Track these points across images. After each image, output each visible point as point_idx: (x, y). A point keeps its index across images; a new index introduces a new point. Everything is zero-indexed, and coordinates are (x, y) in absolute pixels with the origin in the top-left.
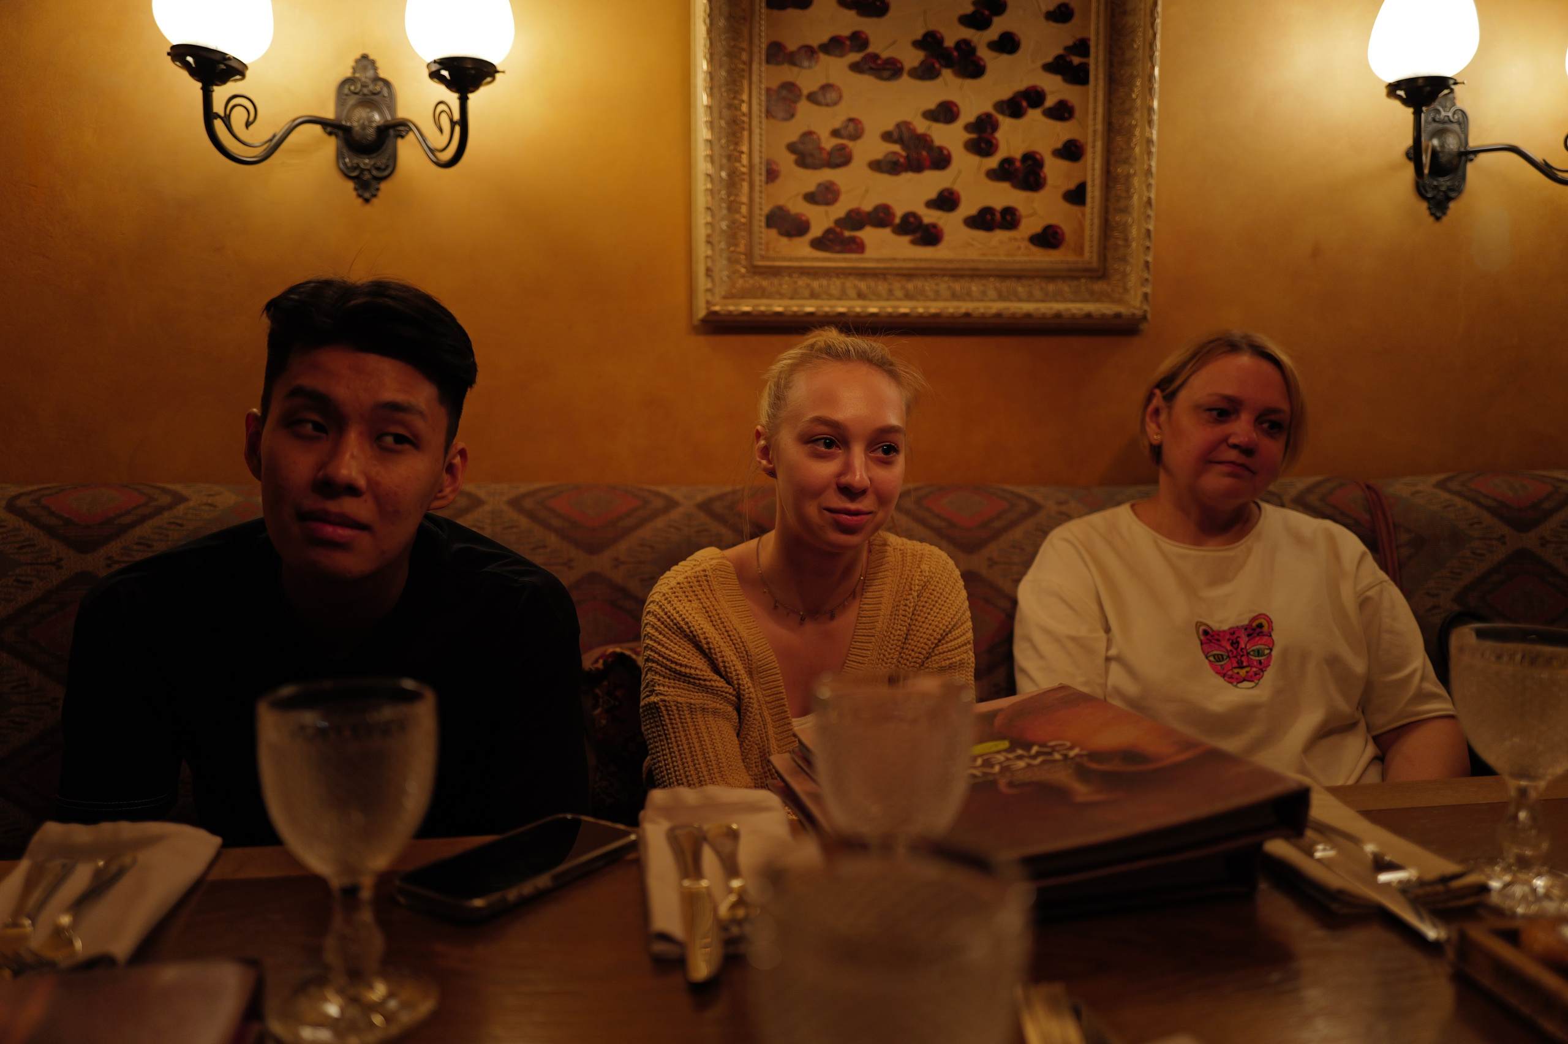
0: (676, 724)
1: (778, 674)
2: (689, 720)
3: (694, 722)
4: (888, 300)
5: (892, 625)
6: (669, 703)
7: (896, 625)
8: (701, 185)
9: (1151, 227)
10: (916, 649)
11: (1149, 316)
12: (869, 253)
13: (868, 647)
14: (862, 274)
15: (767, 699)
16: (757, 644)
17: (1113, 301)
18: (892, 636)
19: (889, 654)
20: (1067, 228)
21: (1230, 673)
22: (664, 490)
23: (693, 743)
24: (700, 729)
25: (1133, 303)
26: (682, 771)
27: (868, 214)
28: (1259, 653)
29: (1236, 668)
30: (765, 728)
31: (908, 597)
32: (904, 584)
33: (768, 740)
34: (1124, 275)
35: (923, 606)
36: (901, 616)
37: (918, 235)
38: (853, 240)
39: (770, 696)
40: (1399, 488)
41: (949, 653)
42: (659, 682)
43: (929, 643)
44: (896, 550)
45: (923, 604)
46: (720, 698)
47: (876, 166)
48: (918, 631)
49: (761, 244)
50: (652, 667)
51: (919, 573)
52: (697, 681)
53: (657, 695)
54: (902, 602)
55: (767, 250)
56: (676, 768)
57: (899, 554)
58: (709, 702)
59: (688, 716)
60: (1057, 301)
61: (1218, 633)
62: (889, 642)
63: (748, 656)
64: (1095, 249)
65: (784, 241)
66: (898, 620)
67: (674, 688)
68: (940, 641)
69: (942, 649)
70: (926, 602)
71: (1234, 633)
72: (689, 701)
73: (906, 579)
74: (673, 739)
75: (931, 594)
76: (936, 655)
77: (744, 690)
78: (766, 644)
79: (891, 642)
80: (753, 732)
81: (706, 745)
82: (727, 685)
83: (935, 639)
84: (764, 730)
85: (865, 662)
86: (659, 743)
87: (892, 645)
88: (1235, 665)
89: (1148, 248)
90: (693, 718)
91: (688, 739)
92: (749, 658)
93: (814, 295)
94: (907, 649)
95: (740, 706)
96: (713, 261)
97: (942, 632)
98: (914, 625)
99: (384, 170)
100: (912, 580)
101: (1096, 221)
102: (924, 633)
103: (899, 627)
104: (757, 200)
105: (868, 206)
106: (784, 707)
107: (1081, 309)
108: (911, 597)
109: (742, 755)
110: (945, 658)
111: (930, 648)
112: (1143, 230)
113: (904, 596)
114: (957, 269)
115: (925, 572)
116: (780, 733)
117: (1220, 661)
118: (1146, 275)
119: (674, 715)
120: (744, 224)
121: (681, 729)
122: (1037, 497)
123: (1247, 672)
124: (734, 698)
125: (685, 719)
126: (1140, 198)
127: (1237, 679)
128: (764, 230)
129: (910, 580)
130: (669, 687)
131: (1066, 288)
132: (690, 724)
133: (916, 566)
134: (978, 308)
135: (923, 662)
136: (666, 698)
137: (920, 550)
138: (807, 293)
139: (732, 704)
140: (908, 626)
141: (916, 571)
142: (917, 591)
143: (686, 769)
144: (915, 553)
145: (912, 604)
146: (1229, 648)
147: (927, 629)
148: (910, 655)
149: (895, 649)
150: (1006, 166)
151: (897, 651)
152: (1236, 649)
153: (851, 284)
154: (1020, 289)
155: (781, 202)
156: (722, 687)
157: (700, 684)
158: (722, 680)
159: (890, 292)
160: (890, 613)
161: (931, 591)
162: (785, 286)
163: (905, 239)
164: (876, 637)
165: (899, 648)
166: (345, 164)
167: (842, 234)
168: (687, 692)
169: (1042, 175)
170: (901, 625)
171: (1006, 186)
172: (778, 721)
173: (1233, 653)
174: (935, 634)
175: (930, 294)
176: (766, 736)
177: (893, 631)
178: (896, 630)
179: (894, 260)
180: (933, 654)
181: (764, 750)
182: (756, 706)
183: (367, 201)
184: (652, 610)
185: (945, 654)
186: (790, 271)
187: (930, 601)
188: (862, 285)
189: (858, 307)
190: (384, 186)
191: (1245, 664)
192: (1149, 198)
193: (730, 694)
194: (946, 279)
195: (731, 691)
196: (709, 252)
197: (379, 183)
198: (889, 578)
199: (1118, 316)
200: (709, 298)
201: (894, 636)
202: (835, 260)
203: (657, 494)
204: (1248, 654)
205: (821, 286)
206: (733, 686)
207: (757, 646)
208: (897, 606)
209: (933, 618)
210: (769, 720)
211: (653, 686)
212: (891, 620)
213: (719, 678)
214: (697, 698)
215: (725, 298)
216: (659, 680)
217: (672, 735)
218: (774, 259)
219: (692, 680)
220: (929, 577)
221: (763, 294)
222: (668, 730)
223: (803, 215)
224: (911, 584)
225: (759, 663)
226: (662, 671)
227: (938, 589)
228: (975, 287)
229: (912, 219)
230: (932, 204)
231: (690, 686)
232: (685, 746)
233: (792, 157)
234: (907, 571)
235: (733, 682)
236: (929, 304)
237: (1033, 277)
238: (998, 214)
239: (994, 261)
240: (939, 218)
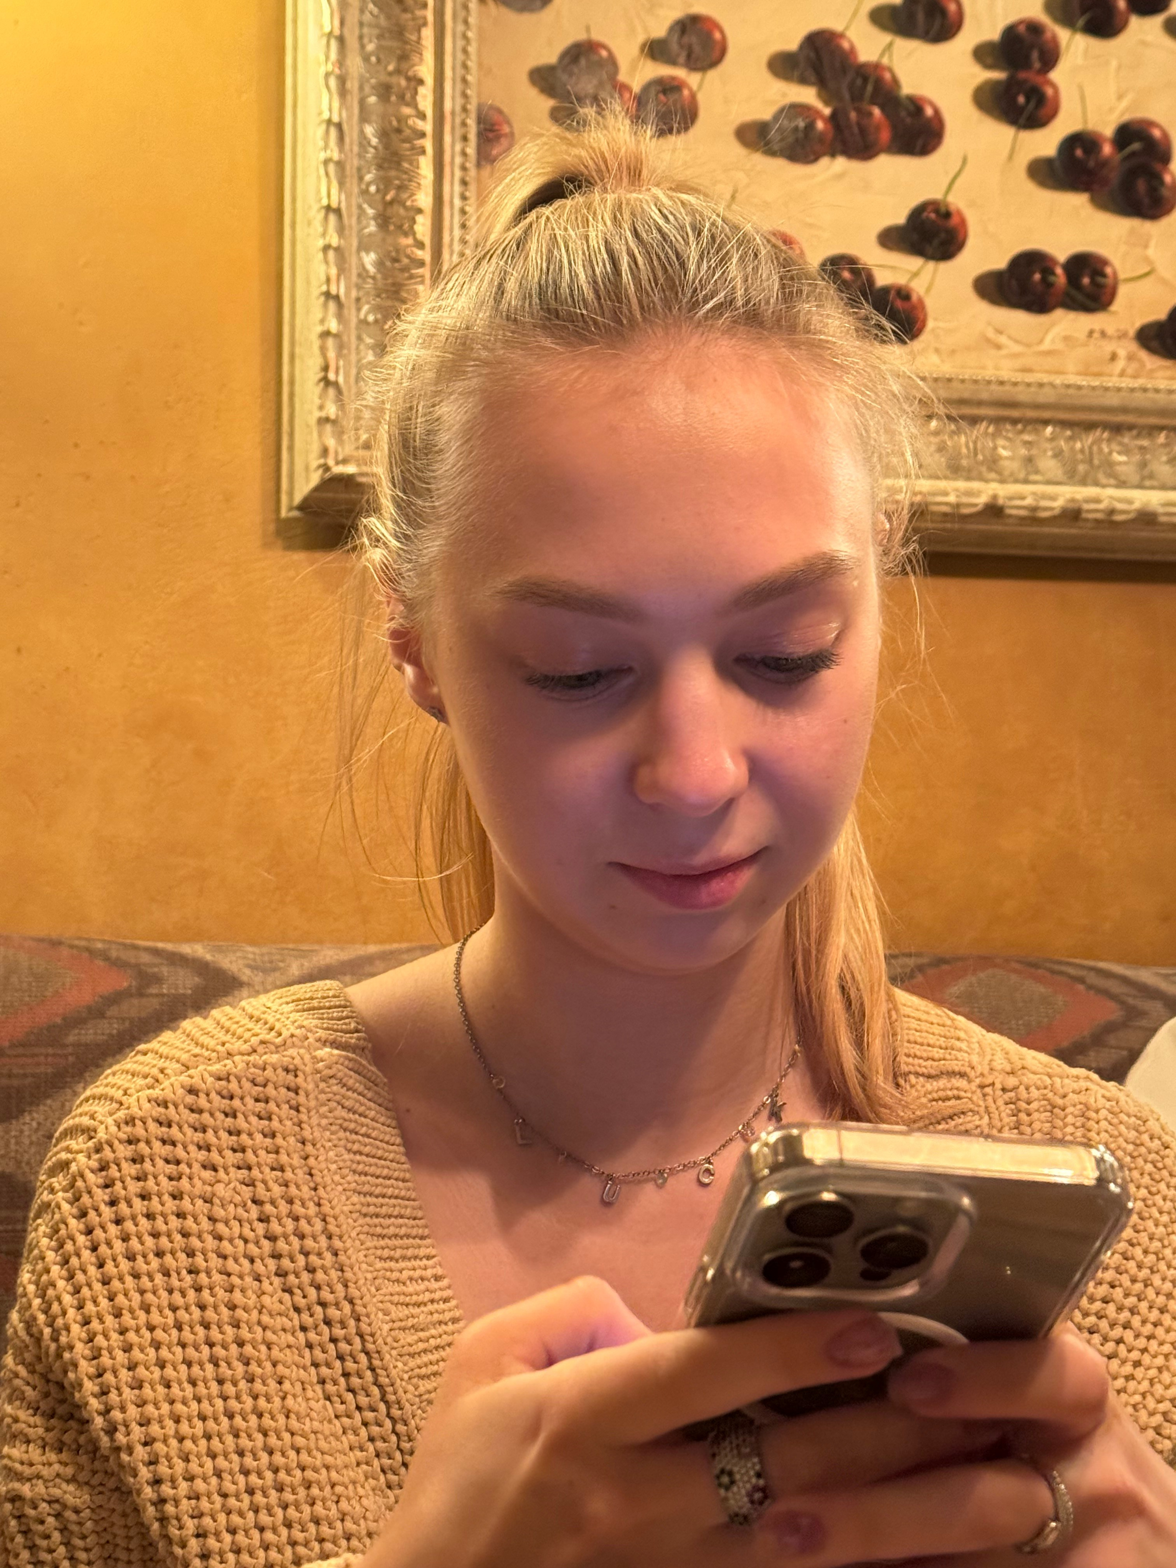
8: (311, 144)
47: (757, 137)
104: (456, 201)
150: (1079, 151)
154: (1119, 455)
171: (1077, 201)
228: (1006, 448)
229: (846, 272)
230: (894, 240)
237: (1151, 428)
238: (1059, 271)
239: (1052, 385)
240: (915, 275)
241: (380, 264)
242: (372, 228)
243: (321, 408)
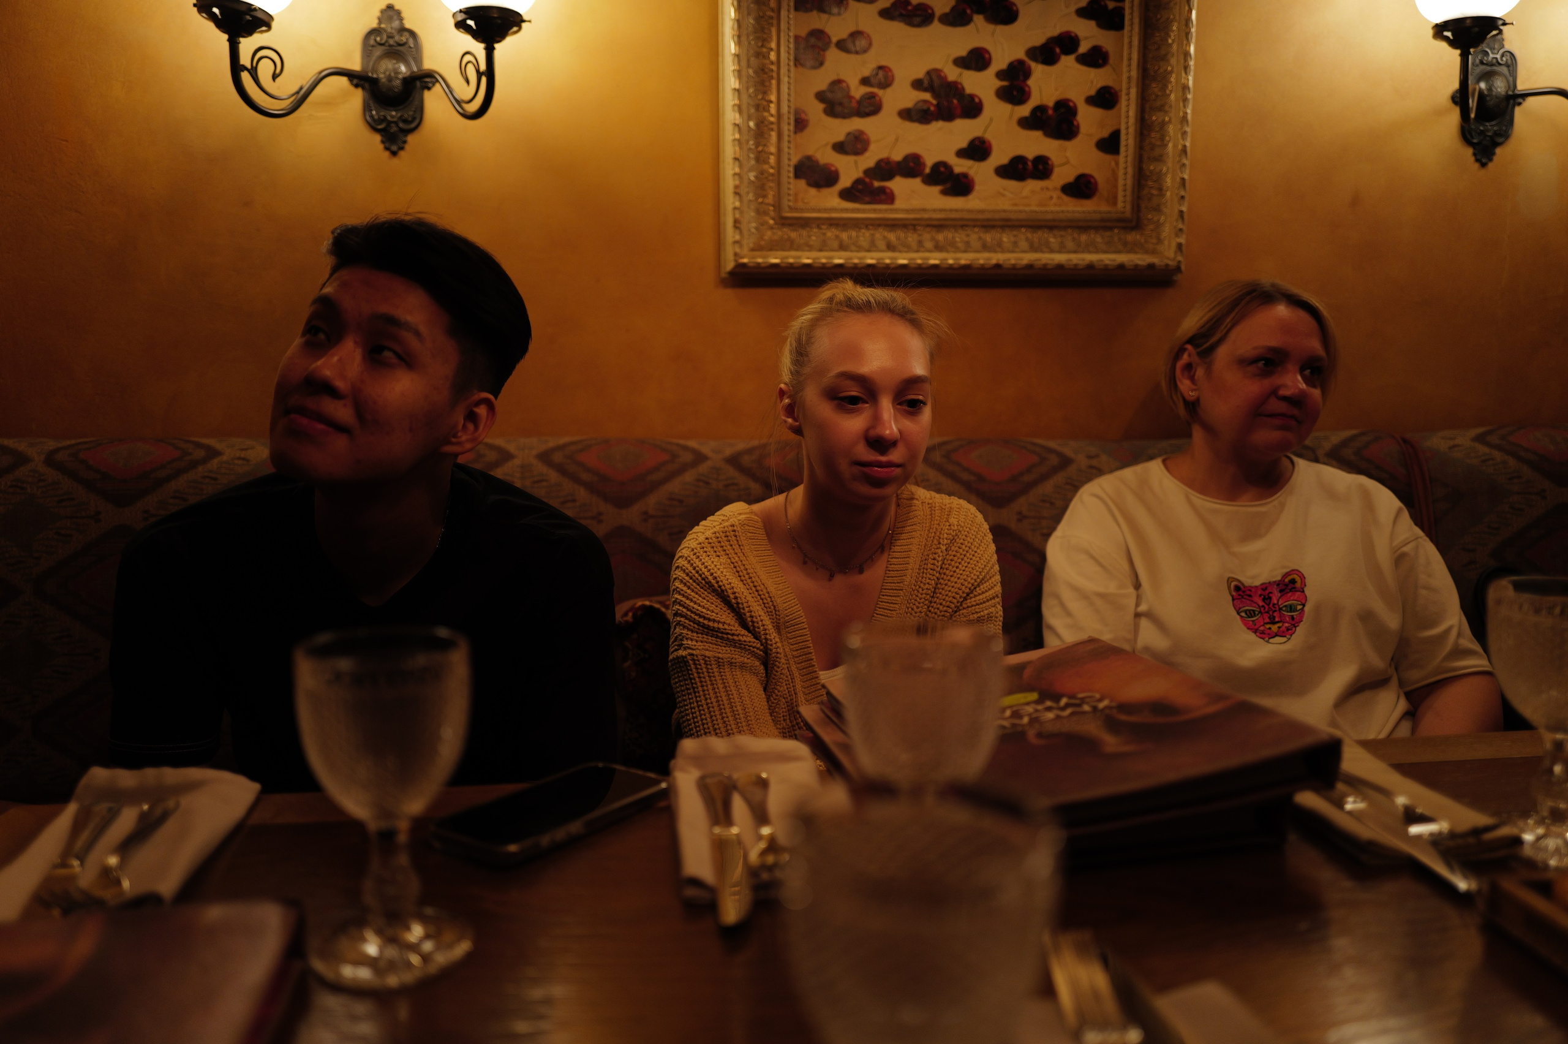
0: (704, 678)
1: (805, 629)
2: (716, 674)
3: (722, 676)
4: (917, 251)
5: (920, 578)
6: (697, 657)
7: (924, 579)
8: (729, 135)
9: (1186, 177)
10: (944, 603)
11: (1183, 268)
12: (899, 204)
13: (896, 600)
14: (893, 225)
15: (795, 653)
16: (785, 599)
17: (1146, 252)
18: (920, 590)
19: (918, 607)
20: (1100, 177)
21: (1262, 628)
22: (692, 444)
23: (721, 697)
24: (728, 683)
25: (1167, 254)
26: (710, 724)
27: (899, 163)
28: (1291, 608)
29: (1268, 623)
30: (792, 682)
31: (937, 551)
32: (932, 538)
33: (796, 694)
34: (1158, 225)
35: (952, 560)
36: (929, 570)
37: (948, 185)
38: (883, 190)
39: (797, 650)
40: (1437, 442)
41: (977, 607)
42: (687, 636)
43: (958, 596)
44: (924, 504)
45: (952, 557)
46: (747, 653)
47: (907, 115)
48: (946, 585)
49: (789, 195)
50: (680, 621)
51: (947, 527)
52: (725, 636)
53: (685, 649)
54: (931, 556)
55: (796, 201)
56: (704, 721)
57: (927, 508)
58: (737, 656)
59: (715, 670)
60: (1090, 252)
61: (1250, 588)
62: (917, 596)
63: (775, 611)
64: (1129, 199)
65: (813, 191)
66: (926, 574)
67: (702, 642)
68: (968, 594)
69: (970, 603)
70: (954, 556)
71: (1266, 588)
72: (717, 655)
73: (935, 533)
74: (701, 693)
75: (959, 548)
76: (964, 608)
77: (771, 645)
78: (794, 599)
79: (920, 595)
80: (781, 687)
81: (734, 699)
82: (755, 640)
83: (963, 592)
84: (791, 684)
85: (893, 615)
86: (687, 696)
87: (920, 599)
88: (1267, 620)
89: (1183, 197)
90: (720, 672)
91: (716, 693)
92: (777, 613)
93: (842, 247)
94: (935, 602)
95: (767, 660)
96: (741, 213)
97: (970, 585)
98: (942, 579)
99: (411, 122)
100: (940, 533)
101: (1130, 170)
102: (953, 587)
103: (928, 581)
104: (786, 150)
105: (897, 156)
106: (812, 661)
107: (1114, 260)
108: (939, 551)
109: (769, 709)
110: (973, 612)
111: (958, 602)
112: (1178, 179)
113: (933, 550)
114: (988, 220)
115: (954, 526)
116: (808, 687)
117: (1252, 617)
118: (1180, 226)
119: (701, 669)
120: (772, 175)
121: (709, 682)
122: (1067, 451)
123: (1279, 627)
124: (761, 653)
125: (713, 673)
126: (1175, 146)
127: (1269, 634)
128: (792, 180)
129: (938, 533)
130: (697, 641)
131: (1099, 239)
132: (718, 678)
133: (945, 519)
134: (1009, 260)
135: (951, 616)
136: (694, 652)
137: (949, 504)
138: (836, 244)
139: (758, 658)
140: (936, 579)
141: (944, 525)
142: (946, 544)
143: (715, 722)
144: (944, 507)
145: (941, 558)
146: (1261, 603)
147: (956, 583)
148: (938, 609)
149: (923, 603)
150: (1039, 114)
151: (925, 605)
152: (1268, 605)
153: (880, 235)
154: (1052, 240)
155: (810, 152)
156: (750, 642)
157: (728, 638)
158: (750, 635)
159: (920, 243)
160: (918, 567)
161: (959, 545)
162: (814, 238)
163: (936, 189)
164: (904, 591)
165: (927, 602)
166: (372, 116)
167: (872, 184)
168: (715, 646)
169: (1075, 123)
170: (929, 579)
171: (1038, 134)
172: (805, 675)
173: (1265, 609)
174: (963, 588)
175: (960, 245)
176: (794, 690)
177: (922, 585)
178: (925, 584)
179: (924, 210)
180: (961, 608)
181: (792, 704)
182: (783, 661)
183: (394, 154)
184: (680, 565)
185: (973, 608)
186: (819, 222)
187: (958, 555)
188: (892, 236)
189: (887, 258)
190: (411, 138)
191: (1277, 620)
192: (1185, 146)
193: (758, 649)
194: (976, 230)
195: (759, 645)
196: (737, 204)
197: (406, 136)
198: (918, 532)
199: (1151, 266)
200: (738, 250)
201: (923, 590)
202: (864, 211)
203: (685, 448)
204: (1280, 609)
205: (850, 237)
206: (761, 641)
207: (785, 601)
208: (925, 560)
209: (961, 572)
210: (796, 674)
211: (682, 640)
212: (919, 574)
213: (747, 633)
214: (725, 653)
215: (753, 250)
216: (687, 634)
217: (700, 689)
218: (802, 210)
219: (720, 635)
220: (957, 531)
221: (792, 245)
222: (696, 684)
223: (832, 165)
224: (940, 538)
225: (787, 618)
226: (690, 626)
227: (966, 542)
228: (1006, 238)
229: (942, 169)
230: (962, 153)
231: (718, 640)
232: (714, 700)
233: (821, 106)
234: (935, 526)
235: (760, 637)
236: (959, 255)
237: (1065, 228)
238: (1030, 164)
239: (1025, 211)
240: (970, 168)
241: (756, 177)
242: (753, 162)
243: (734, 237)
